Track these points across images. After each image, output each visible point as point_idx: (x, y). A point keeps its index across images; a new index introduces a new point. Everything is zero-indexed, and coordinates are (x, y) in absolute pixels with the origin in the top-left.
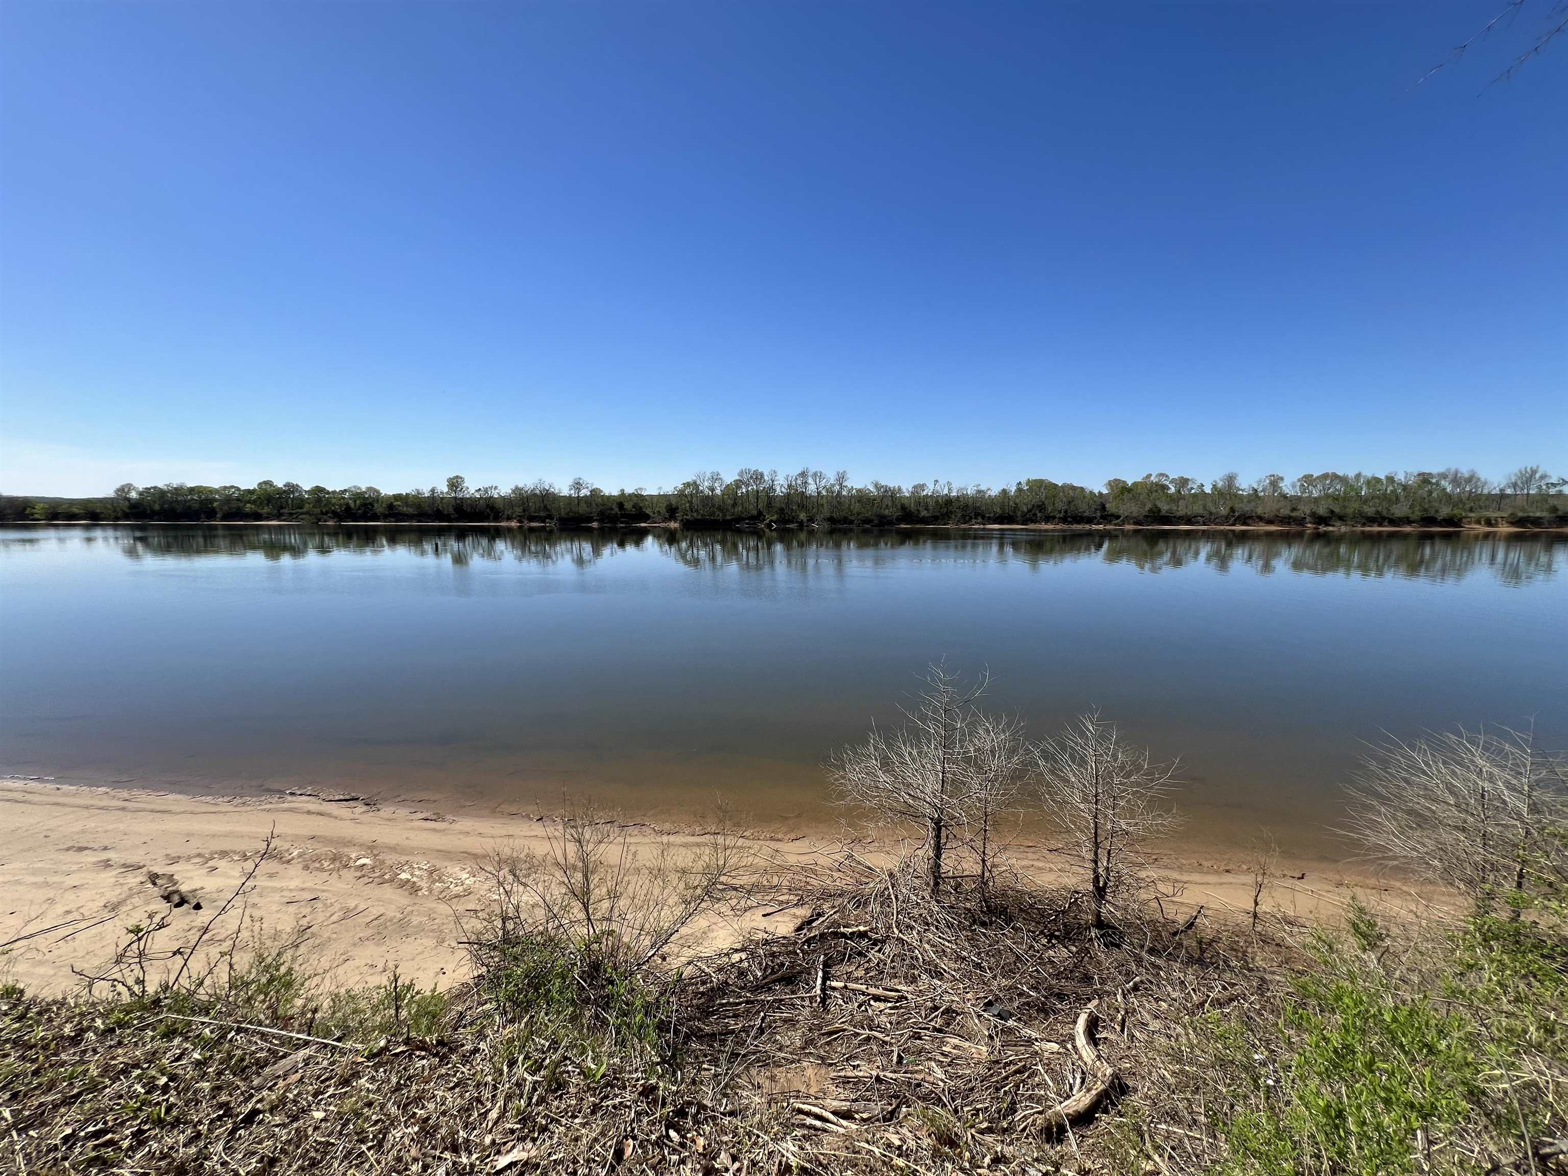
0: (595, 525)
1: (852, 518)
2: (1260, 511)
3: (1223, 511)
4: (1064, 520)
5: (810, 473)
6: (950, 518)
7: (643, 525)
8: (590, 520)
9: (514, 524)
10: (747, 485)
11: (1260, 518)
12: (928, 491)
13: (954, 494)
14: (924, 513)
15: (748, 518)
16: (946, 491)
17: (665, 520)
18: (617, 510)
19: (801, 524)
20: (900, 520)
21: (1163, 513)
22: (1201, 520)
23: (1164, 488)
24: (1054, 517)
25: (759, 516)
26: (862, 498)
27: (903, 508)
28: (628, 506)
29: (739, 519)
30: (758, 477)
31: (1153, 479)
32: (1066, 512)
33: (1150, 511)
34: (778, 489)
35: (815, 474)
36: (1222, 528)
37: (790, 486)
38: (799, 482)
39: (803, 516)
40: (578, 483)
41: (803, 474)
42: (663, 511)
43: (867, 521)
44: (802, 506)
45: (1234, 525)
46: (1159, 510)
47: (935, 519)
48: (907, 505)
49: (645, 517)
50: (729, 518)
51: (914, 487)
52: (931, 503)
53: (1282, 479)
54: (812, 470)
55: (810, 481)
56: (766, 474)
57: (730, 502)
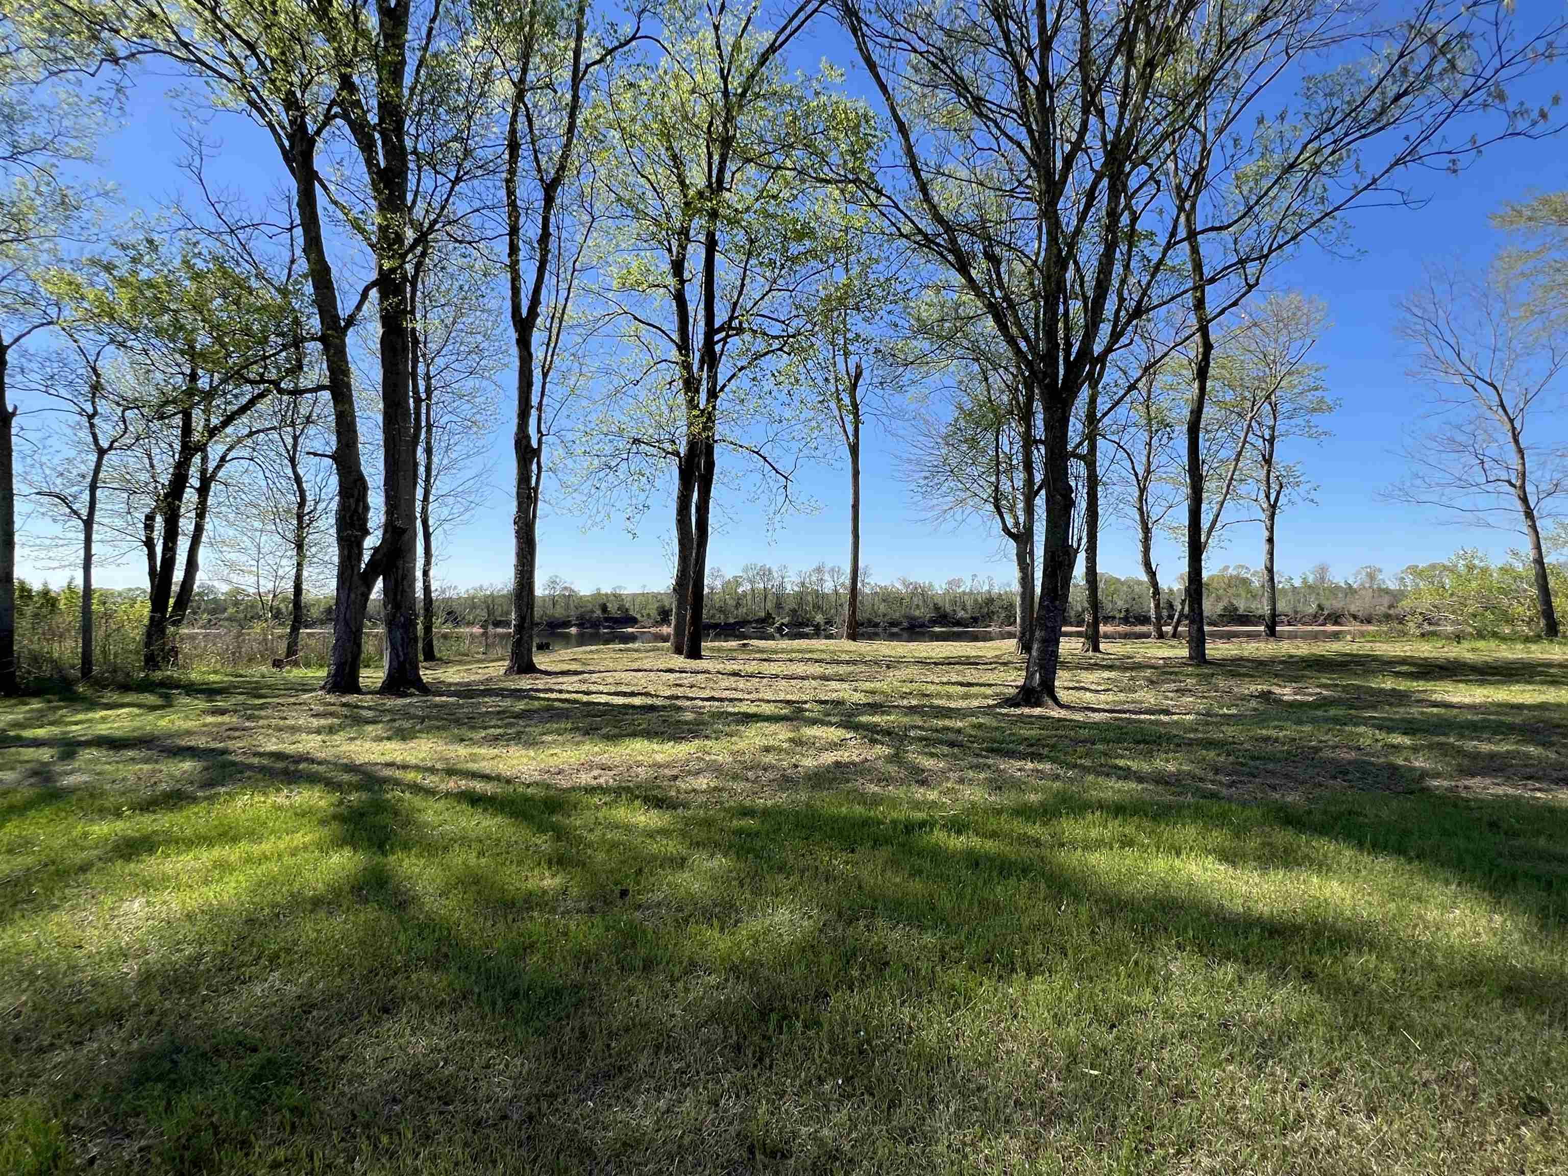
0: (573, 630)
1: (877, 620)
2: (1353, 609)
3: (1313, 608)
4: (1126, 621)
5: (827, 569)
6: (991, 620)
7: (630, 630)
8: (567, 624)
9: (477, 630)
10: (752, 582)
11: (1355, 617)
12: (966, 587)
13: (996, 590)
14: (961, 614)
15: (757, 621)
16: (986, 588)
17: (657, 624)
18: (598, 613)
19: (817, 627)
20: (934, 622)
21: (1241, 612)
22: (1285, 619)
23: (1245, 582)
24: (1114, 618)
25: (767, 619)
26: (887, 597)
27: (937, 608)
28: (612, 607)
29: (744, 623)
30: (766, 573)
31: (1232, 571)
32: (1127, 610)
33: (1225, 609)
34: (789, 587)
35: (833, 570)
36: (1309, 628)
37: (803, 584)
38: (814, 579)
39: (819, 618)
40: (554, 582)
41: (819, 570)
42: (654, 613)
43: (893, 624)
44: (817, 607)
45: (1324, 625)
46: (1236, 609)
47: (975, 620)
48: (941, 604)
49: (632, 621)
50: (732, 621)
51: (949, 583)
52: (969, 604)
53: (1380, 571)
54: (829, 566)
55: (827, 577)
56: (775, 569)
57: (731, 603)
